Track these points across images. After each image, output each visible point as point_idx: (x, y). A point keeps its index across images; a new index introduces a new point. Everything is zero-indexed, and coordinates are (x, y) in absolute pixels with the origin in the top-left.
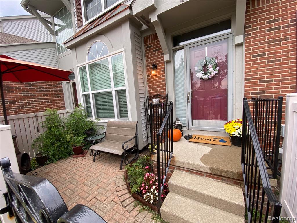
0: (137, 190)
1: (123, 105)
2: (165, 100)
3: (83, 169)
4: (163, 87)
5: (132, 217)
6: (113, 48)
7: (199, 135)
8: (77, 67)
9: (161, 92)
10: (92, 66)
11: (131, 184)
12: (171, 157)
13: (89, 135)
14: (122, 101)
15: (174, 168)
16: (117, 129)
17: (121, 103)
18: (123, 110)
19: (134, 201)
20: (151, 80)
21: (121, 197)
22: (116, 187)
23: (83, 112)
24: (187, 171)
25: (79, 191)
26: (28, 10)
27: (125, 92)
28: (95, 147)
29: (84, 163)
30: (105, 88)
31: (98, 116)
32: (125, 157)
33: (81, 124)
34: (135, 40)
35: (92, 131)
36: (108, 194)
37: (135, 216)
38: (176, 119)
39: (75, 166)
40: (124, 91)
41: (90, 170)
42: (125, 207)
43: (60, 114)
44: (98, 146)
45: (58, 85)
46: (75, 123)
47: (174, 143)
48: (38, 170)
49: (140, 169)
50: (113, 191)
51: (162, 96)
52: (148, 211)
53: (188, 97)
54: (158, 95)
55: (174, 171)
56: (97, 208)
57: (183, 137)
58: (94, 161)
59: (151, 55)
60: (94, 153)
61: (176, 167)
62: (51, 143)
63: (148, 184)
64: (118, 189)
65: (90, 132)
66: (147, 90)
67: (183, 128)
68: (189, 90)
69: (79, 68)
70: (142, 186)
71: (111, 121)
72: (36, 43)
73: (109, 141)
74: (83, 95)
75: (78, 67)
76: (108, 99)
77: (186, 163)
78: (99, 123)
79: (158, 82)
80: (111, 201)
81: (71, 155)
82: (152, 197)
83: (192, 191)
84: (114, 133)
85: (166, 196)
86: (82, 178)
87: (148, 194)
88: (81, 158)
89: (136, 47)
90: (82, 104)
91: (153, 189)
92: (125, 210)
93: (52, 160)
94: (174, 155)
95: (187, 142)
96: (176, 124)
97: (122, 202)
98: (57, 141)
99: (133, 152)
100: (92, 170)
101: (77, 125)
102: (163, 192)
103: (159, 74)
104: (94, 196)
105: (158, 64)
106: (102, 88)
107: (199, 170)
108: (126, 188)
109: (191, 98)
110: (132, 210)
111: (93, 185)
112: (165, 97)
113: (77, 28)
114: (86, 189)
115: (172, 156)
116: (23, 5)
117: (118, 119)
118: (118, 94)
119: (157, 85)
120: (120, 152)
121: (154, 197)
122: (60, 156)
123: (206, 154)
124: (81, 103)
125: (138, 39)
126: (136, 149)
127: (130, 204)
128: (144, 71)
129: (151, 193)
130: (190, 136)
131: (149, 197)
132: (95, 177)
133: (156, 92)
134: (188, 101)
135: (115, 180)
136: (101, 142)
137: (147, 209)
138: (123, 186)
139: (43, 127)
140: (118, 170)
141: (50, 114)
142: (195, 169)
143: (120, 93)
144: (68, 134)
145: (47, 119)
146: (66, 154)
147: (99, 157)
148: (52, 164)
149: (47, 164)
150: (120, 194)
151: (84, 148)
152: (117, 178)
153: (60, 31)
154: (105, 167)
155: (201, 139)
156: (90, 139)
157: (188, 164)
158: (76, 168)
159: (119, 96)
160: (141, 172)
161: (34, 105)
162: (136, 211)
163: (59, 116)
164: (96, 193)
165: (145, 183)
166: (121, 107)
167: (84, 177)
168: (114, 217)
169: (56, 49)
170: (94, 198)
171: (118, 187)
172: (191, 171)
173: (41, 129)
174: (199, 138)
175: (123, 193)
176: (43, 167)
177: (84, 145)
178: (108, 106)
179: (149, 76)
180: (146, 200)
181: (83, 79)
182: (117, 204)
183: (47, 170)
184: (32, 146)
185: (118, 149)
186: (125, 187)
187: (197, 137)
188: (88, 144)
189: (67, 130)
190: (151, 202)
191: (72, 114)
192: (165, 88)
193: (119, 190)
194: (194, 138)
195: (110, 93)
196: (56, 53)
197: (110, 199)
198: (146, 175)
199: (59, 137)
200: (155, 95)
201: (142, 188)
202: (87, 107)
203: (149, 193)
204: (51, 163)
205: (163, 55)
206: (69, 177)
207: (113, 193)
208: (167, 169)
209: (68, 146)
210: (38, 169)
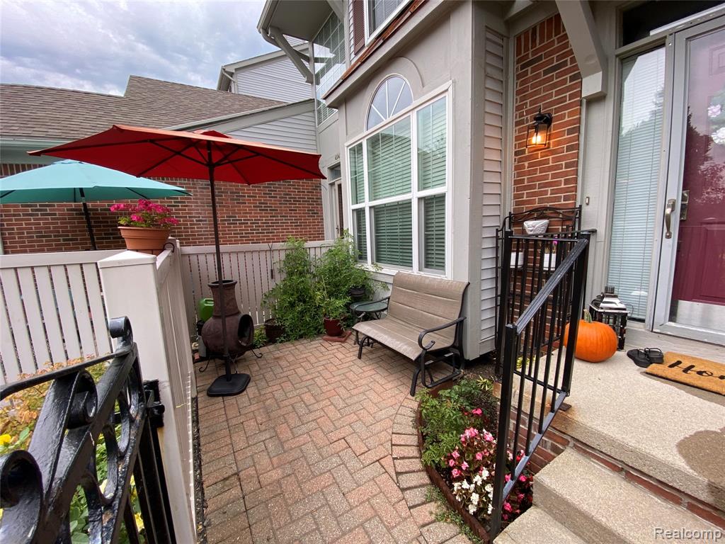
0: (439, 461)
1: (434, 237)
2: (568, 226)
3: (335, 369)
4: (567, 182)
5: (416, 522)
6: (423, 87)
7: (693, 358)
8: (346, 148)
9: (558, 199)
10: (375, 142)
11: (429, 440)
12: (556, 407)
13: (356, 299)
14: (433, 225)
15: (566, 443)
16: (413, 293)
17: (430, 229)
18: (434, 248)
19: (427, 485)
20: (526, 164)
21: (399, 461)
22: (393, 433)
23: (350, 247)
24: (614, 468)
25: (318, 413)
26: (270, 37)
27: (444, 201)
28: (364, 328)
29: (340, 356)
30: (397, 193)
31: (378, 259)
32: (423, 368)
33: (345, 273)
34: (486, 51)
35: (363, 292)
36: (372, 442)
37: (421, 523)
38: (603, 291)
39: (324, 358)
40: (440, 199)
41: (348, 374)
42: (403, 490)
43: (309, 248)
44: (370, 325)
45: (314, 189)
46: (335, 269)
47: (577, 365)
48: (265, 350)
49: (455, 410)
50: (383, 439)
51: (561, 211)
52: (461, 528)
53: (667, 219)
54: (546, 208)
55: (563, 451)
56: (343, 464)
57: (622, 354)
58: (360, 357)
59: (533, 86)
60: (360, 340)
61: (572, 443)
62: (290, 302)
63: (471, 457)
64: (396, 440)
65: (359, 292)
66: (510, 195)
67: (630, 324)
68: (676, 192)
69: (350, 149)
70: (452, 457)
71: (403, 274)
72: (281, 105)
73: (396, 320)
74: (353, 210)
75: (348, 147)
76: (401, 220)
77: (612, 442)
78: (378, 275)
79: (550, 169)
80: (375, 460)
81: (321, 333)
82: (475, 498)
83: (614, 535)
84: (405, 303)
85: (521, 513)
86: (329, 388)
87: (465, 485)
88: (337, 345)
89: (489, 70)
90: (351, 232)
91: (481, 476)
92: (401, 496)
93: (288, 335)
94: (572, 404)
95: (638, 373)
96: (602, 305)
97: (398, 474)
98: (301, 301)
99: (449, 360)
100: (351, 375)
101: (337, 275)
102: (514, 498)
103: (559, 143)
104: (343, 435)
105: (557, 110)
106: (392, 194)
107: (663, 480)
108: (416, 443)
109: (681, 222)
110: (419, 505)
111: (347, 409)
112: (574, 215)
113: (353, 56)
114: (332, 412)
115: (562, 403)
116: (261, 30)
117: (420, 270)
118: (425, 207)
119: (546, 177)
120: (412, 353)
121: (480, 501)
122: (302, 332)
123: (707, 432)
124: (348, 229)
125: (499, 45)
126: (456, 355)
127: (416, 487)
128: (506, 139)
129: (473, 486)
130: (652, 355)
131: (467, 493)
132: (354, 392)
133: (541, 201)
134: (665, 231)
135: (392, 415)
136: (379, 319)
137: (457, 520)
138: (409, 436)
139: (280, 271)
140: (406, 393)
141: (292, 247)
142: (645, 470)
143: (429, 205)
144: (319, 290)
145: (287, 256)
146: (312, 329)
147: (371, 352)
148: (288, 345)
149: (280, 343)
150: (397, 452)
151: (344, 325)
152: (399, 412)
153: (323, 72)
154: (377, 377)
155: (700, 373)
156: (355, 307)
157: (622, 447)
158: (324, 362)
159: (427, 211)
160: (456, 420)
161: (275, 229)
162: (427, 513)
163: (308, 251)
164: (348, 430)
165: (462, 453)
166: (430, 241)
167: (334, 385)
168: (373, 501)
169: (315, 115)
170: (343, 440)
171: (398, 434)
172: (628, 473)
173: (277, 275)
174: (693, 366)
175: (406, 455)
176: (273, 346)
177: (345, 319)
178: (401, 237)
179: (523, 152)
180: (457, 498)
181: (356, 174)
182: (386, 476)
183: (277, 354)
184: (261, 304)
185: (410, 344)
186: (414, 440)
187: (686, 364)
188: (353, 318)
189: (319, 282)
190: (472, 509)
191: (330, 251)
192: (576, 187)
193: (398, 443)
194: (672, 366)
195: (406, 206)
196: (315, 122)
197: (372, 456)
198: (468, 433)
199: (303, 294)
200: (536, 210)
201: (452, 463)
202: (359, 237)
203: (470, 482)
204: (287, 341)
205: (580, 80)
206: (309, 377)
207: (382, 444)
208: (537, 437)
209: (317, 314)
210: (266, 348)
